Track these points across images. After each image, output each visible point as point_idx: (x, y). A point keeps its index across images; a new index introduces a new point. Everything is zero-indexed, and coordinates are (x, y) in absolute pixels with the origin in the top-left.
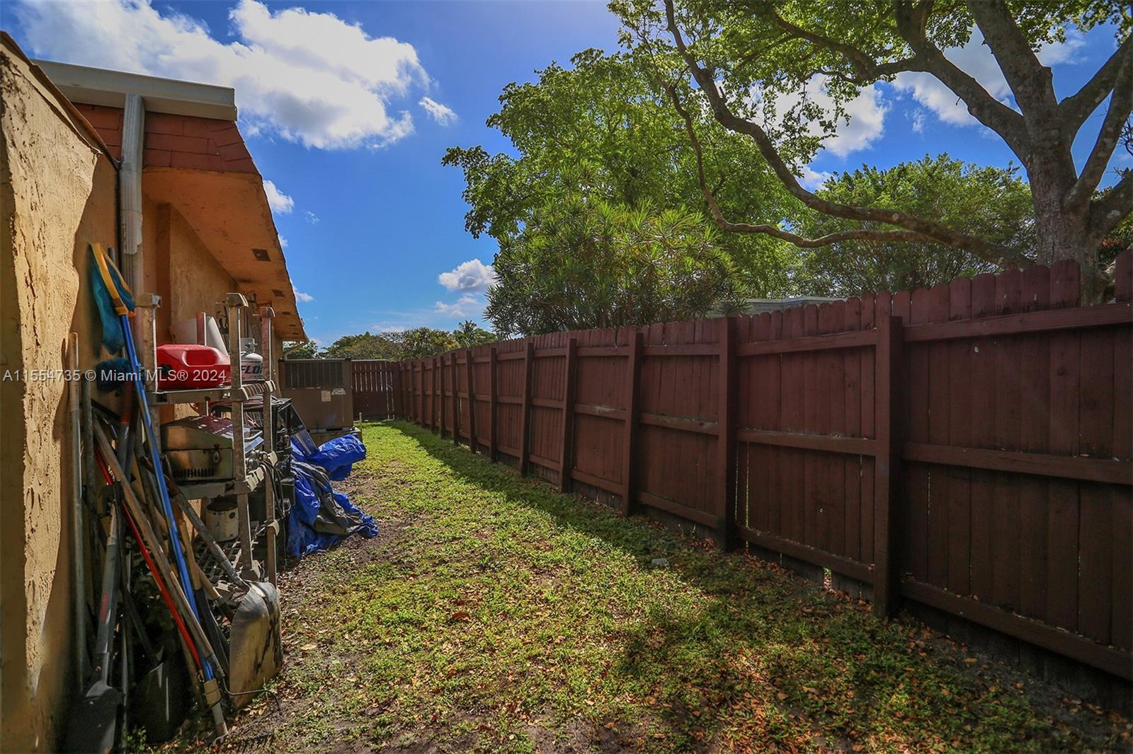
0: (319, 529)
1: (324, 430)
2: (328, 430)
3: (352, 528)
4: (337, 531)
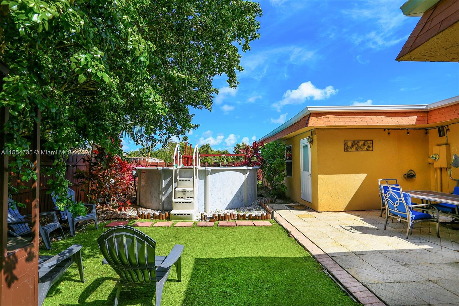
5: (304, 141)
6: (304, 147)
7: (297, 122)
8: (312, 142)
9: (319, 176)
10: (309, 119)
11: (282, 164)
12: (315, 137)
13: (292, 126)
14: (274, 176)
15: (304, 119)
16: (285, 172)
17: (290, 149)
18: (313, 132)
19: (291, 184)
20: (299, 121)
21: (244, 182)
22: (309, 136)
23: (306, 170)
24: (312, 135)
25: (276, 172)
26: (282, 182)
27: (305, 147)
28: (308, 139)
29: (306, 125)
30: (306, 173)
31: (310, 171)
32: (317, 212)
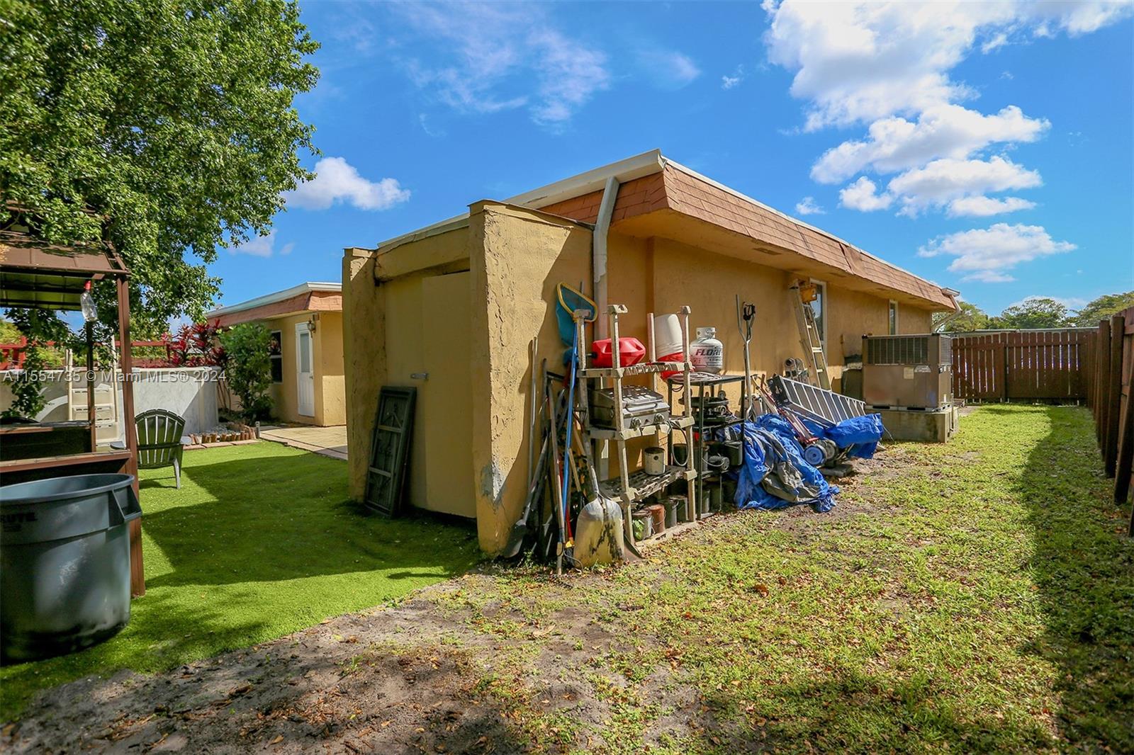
0: (769, 491)
1: (905, 409)
2: (908, 409)
3: (804, 499)
4: (783, 495)
5: (302, 327)
6: (302, 335)
7: (291, 299)
8: (314, 329)
9: (324, 377)
10: (309, 300)
11: (266, 362)
12: (318, 323)
13: (282, 302)
14: (248, 382)
15: (301, 298)
16: (269, 376)
17: (277, 336)
18: (317, 315)
19: (279, 394)
20: (294, 298)
21: (198, 393)
22: (310, 322)
23: (306, 369)
24: (314, 319)
25: (252, 376)
26: (265, 392)
27: (304, 335)
28: (308, 325)
29: (306, 307)
30: (305, 374)
31: (312, 372)
32: (322, 427)
